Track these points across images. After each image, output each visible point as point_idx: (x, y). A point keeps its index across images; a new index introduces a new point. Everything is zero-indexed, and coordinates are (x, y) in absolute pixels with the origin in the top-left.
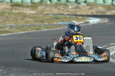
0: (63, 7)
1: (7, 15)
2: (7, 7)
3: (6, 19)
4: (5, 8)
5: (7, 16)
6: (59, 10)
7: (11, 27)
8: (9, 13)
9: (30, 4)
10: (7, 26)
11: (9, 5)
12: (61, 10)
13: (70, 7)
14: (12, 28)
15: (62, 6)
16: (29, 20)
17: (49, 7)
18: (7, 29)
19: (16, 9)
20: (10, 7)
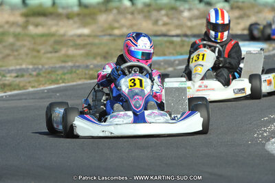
0: (167, 15)
1: (11, 40)
2: (12, 19)
3: (7, 52)
4: (7, 22)
5: (12, 45)
6: (156, 22)
7: (20, 74)
8: (16, 36)
9: (76, 9)
10: (10, 72)
11: (18, 13)
12: (160, 23)
13: (186, 14)
14: (22, 76)
15: (163, 12)
16: (71, 52)
17: (129, 16)
18: (9, 79)
19: (37, 25)
20: (21, 20)
